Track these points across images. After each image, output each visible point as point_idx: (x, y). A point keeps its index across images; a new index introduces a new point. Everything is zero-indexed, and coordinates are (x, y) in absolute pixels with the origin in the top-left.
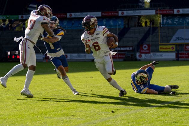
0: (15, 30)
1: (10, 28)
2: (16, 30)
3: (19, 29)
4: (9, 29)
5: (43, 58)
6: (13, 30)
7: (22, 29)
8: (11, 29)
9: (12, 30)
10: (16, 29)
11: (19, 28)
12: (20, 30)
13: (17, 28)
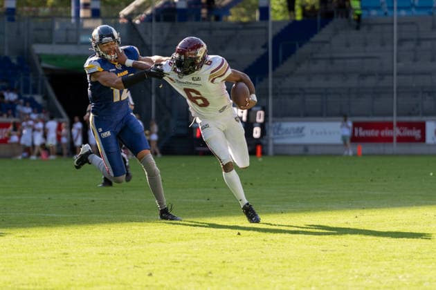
0: (224, 18)
1: (204, 11)
2: (231, 18)
3: (243, 15)
4: (200, 13)
5: (344, 138)
6: (218, 18)
7: (257, 15)
8: (209, 14)
9: (213, 18)
10: (229, 14)
11: (243, 10)
12: (245, 19)
13: (232, 11)
